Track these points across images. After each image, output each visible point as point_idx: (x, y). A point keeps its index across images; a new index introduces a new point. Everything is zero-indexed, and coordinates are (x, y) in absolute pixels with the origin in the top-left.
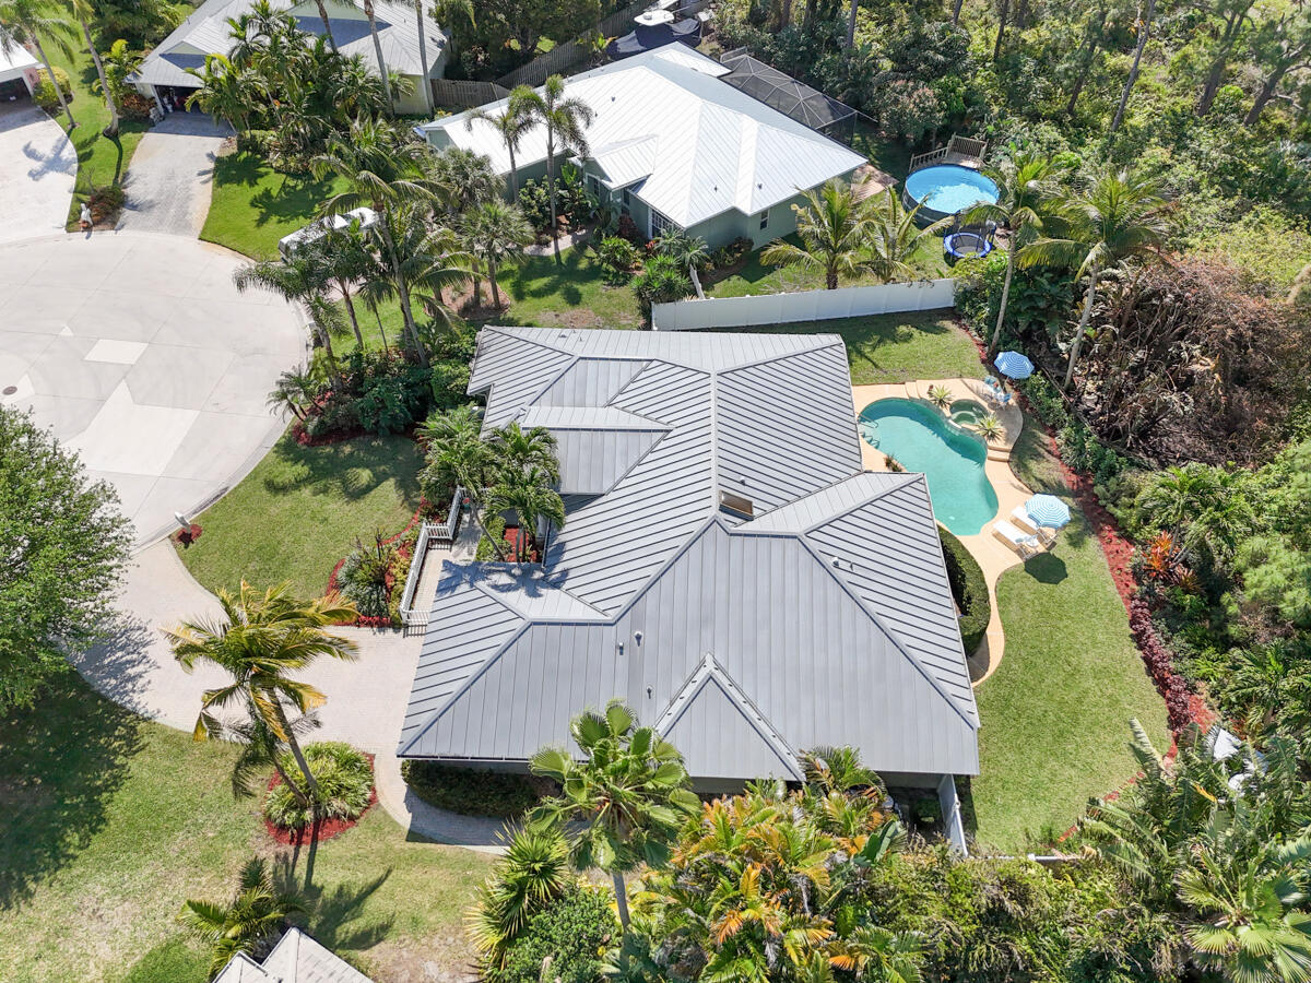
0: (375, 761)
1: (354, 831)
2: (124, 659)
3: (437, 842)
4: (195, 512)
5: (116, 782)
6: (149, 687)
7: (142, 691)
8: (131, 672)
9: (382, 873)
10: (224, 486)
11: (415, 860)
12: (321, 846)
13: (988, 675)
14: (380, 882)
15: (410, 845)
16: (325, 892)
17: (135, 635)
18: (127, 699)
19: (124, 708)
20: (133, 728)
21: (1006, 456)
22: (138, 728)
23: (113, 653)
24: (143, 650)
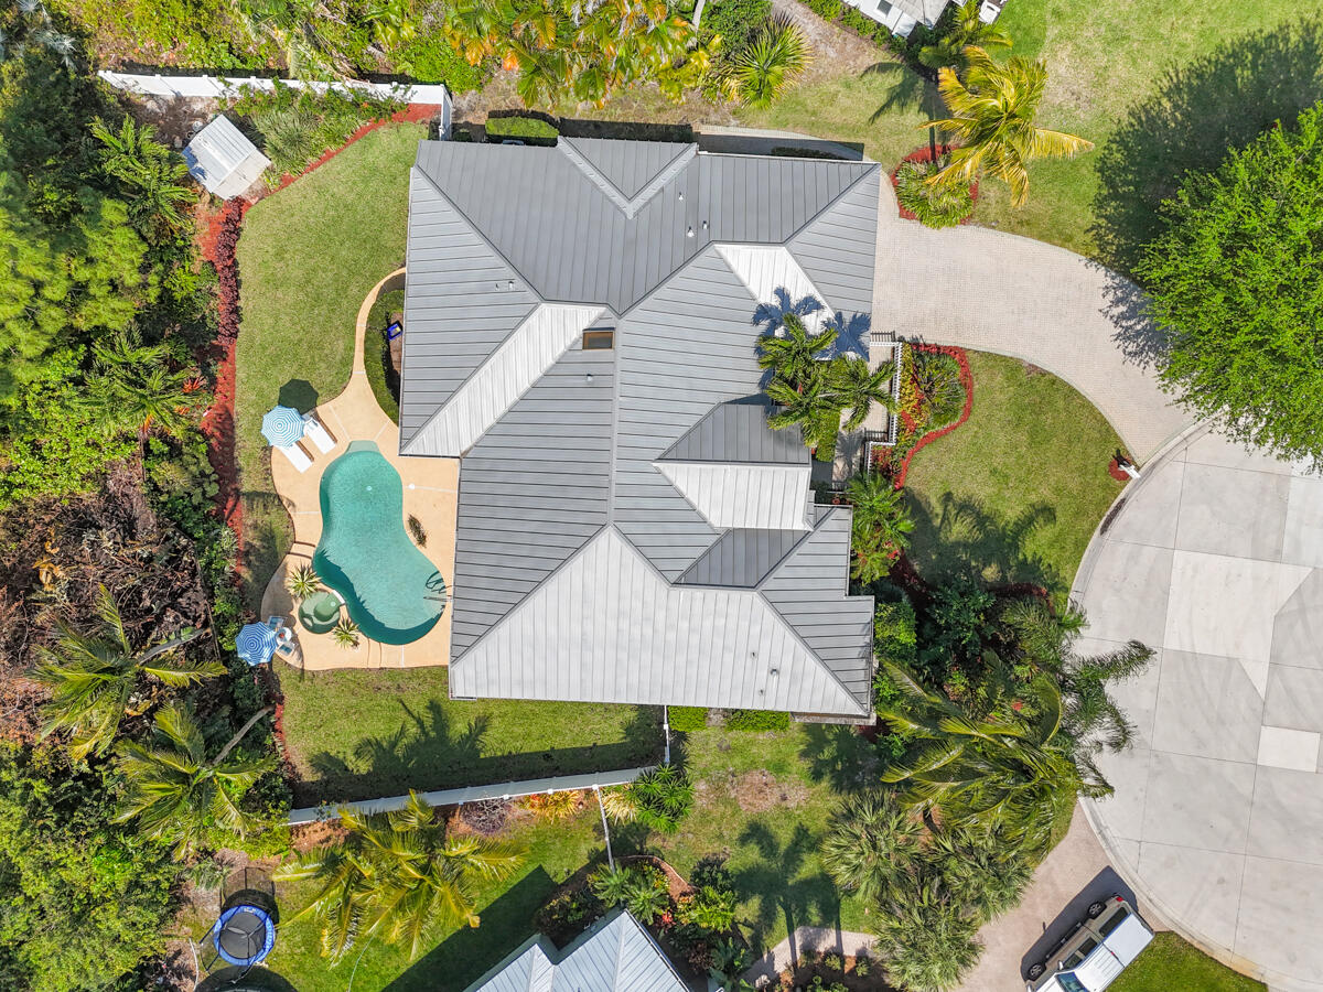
0: (898, 211)
1: (905, 154)
2: (1132, 322)
3: (841, 143)
4: (1123, 501)
5: (1100, 203)
6: (1102, 292)
7: (1107, 288)
8: (1122, 308)
9: (877, 121)
10: (1107, 535)
11: (854, 130)
12: (927, 142)
13: (382, 283)
14: (878, 114)
15: (859, 141)
16: (917, 108)
17: (1132, 347)
18: (1117, 281)
19: (1116, 271)
20: (1102, 251)
21: (295, 548)
22: (1098, 251)
23: (1144, 329)
24: (1119, 330)
